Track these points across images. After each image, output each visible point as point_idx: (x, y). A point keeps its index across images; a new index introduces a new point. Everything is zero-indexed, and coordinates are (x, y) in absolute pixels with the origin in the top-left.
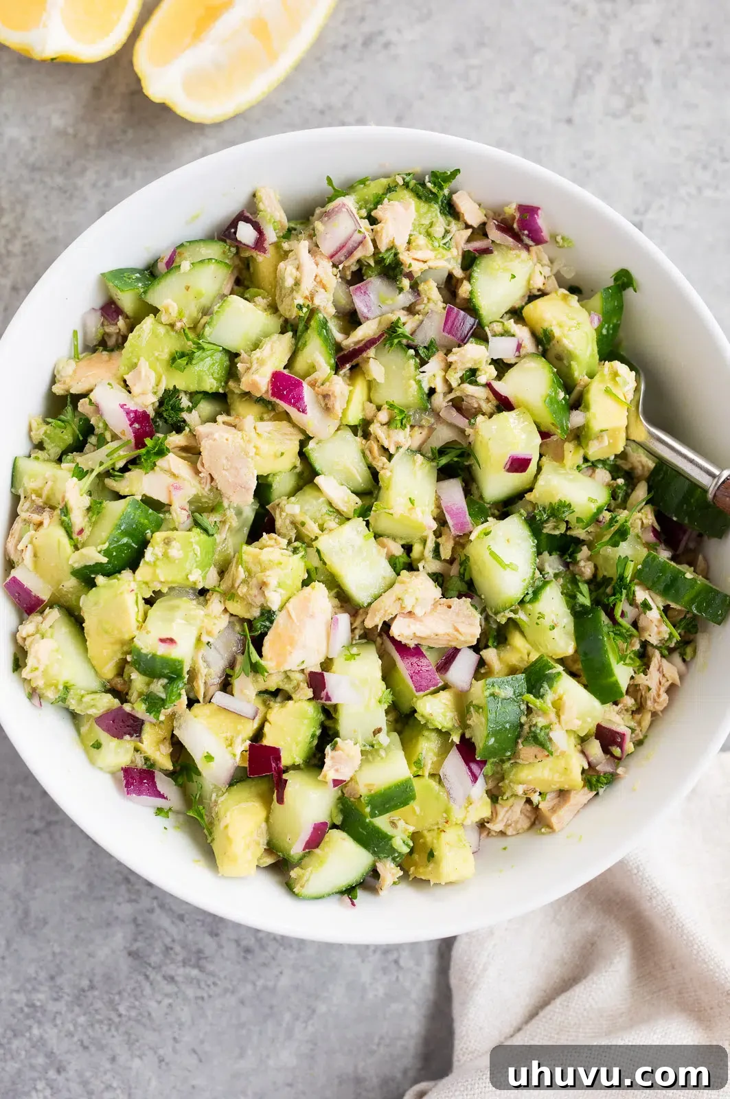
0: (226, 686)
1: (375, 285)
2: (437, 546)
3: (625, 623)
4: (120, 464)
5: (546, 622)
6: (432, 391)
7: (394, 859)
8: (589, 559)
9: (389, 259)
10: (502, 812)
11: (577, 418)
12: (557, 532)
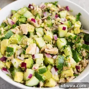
0: (20, 56)
1: (47, 12)
2: (53, 42)
3: (80, 53)
4: (10, 28)
5: (68, 51)
6: (53, 24)
7: (42, 81)
8: (75, 46)
9: (48, 9)
10: (61, 80)
11: (73, 26)
12: (70, 41)
